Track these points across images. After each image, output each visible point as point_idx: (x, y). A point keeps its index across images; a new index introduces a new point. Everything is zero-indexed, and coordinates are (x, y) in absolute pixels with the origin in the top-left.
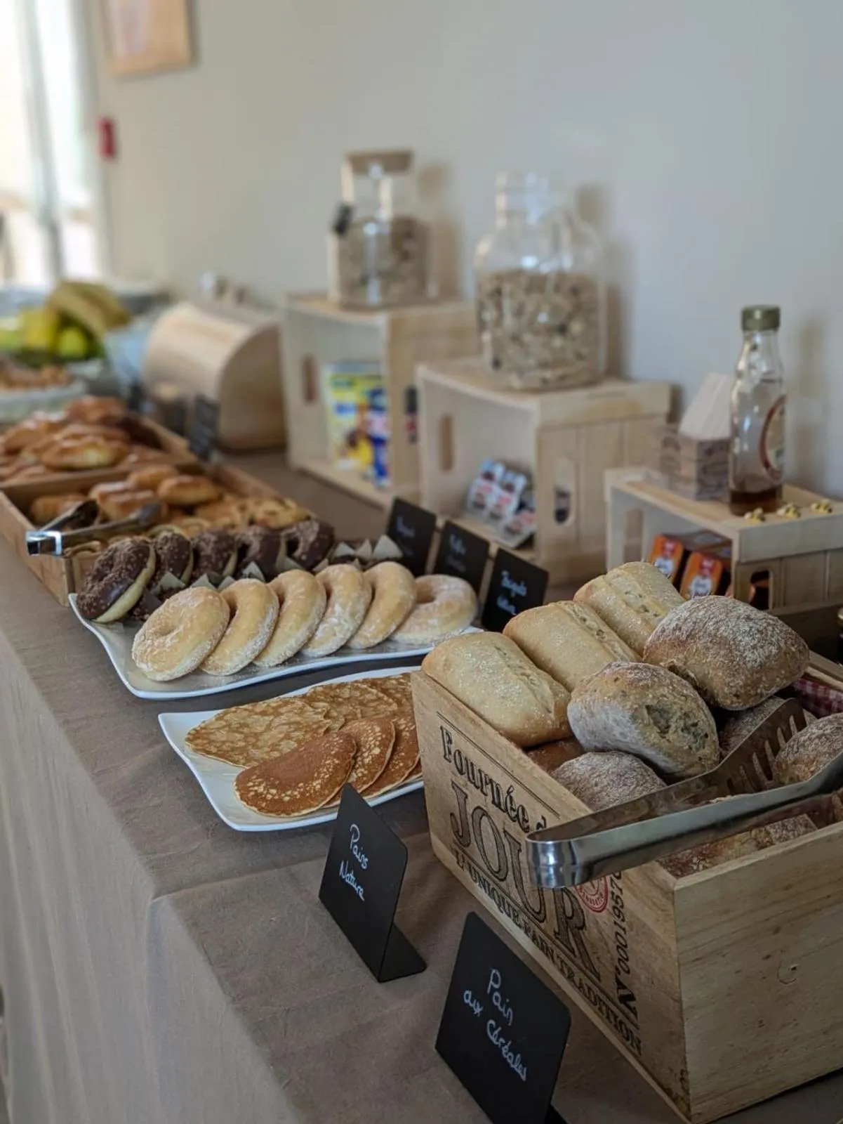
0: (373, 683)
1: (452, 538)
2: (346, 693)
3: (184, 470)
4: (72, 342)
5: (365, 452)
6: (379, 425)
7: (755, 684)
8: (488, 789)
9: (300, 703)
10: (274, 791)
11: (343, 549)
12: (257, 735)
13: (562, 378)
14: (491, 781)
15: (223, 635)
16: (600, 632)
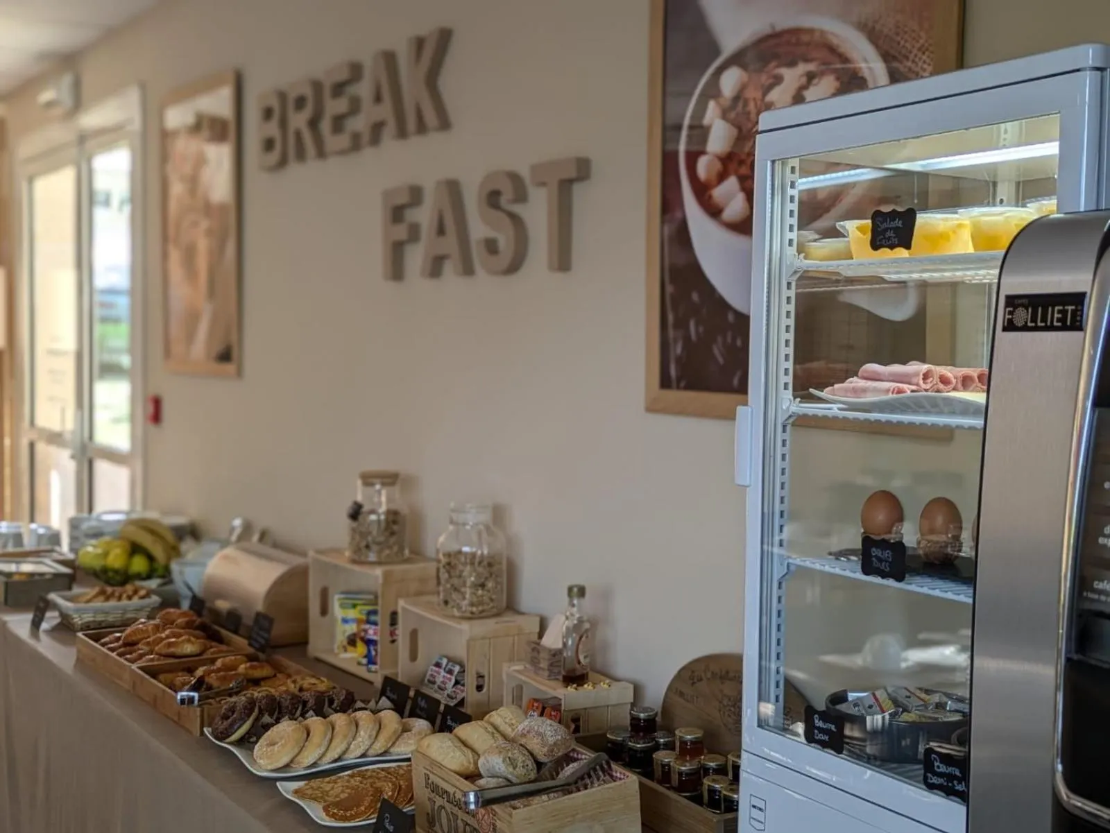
0: (383, 769)
1: (420, 699)
2: (369, 774)
3: (251, 658)
4: (139, 564)
5: (361, 648)
6: (371, 633)
7: (552, 751)
8: (445, 796)
9: (347, 778)
10: (342, 812)
11: (359, 704)
12: (327, 792)
13: (483, 611)
14: (446, 792)
15: (304, 746)
16: (493, 733)
